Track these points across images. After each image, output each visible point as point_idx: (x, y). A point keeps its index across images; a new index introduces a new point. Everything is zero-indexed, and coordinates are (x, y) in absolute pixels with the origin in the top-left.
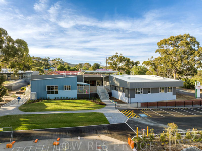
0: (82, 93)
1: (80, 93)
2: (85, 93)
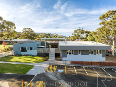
0: (40, 52)
1: (39, 52)
2: (41, 52)
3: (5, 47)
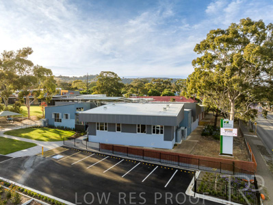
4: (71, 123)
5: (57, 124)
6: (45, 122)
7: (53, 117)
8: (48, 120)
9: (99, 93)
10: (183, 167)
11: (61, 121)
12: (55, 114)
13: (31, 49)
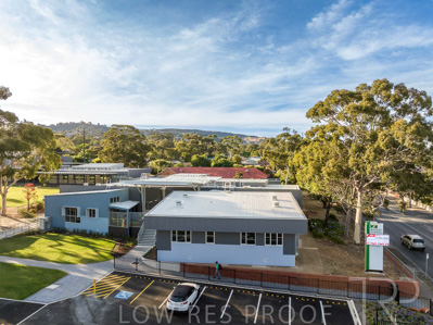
0: (116, 224)
1: (113, 224)
2: (120, 224)
3: (31, 201)
4: (102, 224)
5: (70, 226)
6: (46, 223)
7: (63, 213)
8: (51, 220)
9: (109, 162)
10: (335, 296)
11: (78, 221)
12: (67, 209)
13: (7, 90)
